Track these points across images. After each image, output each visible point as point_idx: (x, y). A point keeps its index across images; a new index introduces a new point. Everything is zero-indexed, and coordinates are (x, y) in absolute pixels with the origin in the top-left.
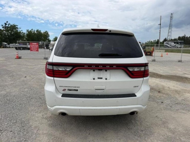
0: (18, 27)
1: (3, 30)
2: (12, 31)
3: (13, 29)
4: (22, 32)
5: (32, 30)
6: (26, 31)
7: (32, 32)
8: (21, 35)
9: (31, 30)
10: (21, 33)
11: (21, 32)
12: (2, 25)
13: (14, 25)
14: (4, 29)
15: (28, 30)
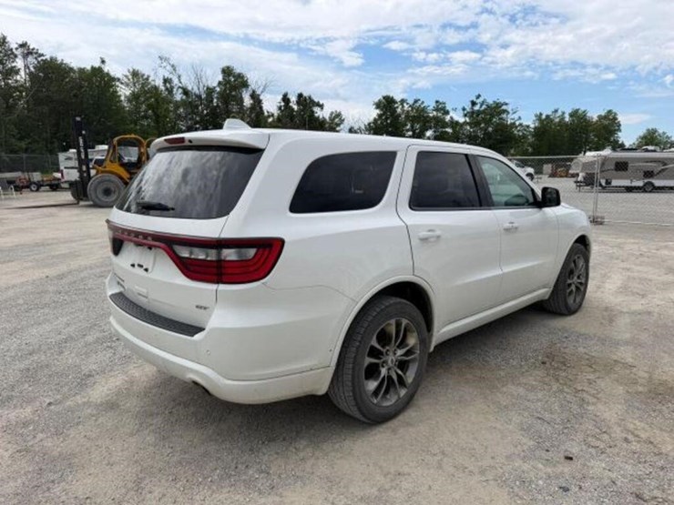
0: (509, 110)
1: (465, 123)
2: (488, 122)
3: (493, 116)
4: (521, 125)
5: (556, 111)
6: (535, 118)
7: (552, 121)
8: (516, 132)
9: (550, 113)
10: (516, 127)
11: (517, 123)
12: (464, 109)
13: (497, 104)
14: (468, 120)
15: (541, 114)
